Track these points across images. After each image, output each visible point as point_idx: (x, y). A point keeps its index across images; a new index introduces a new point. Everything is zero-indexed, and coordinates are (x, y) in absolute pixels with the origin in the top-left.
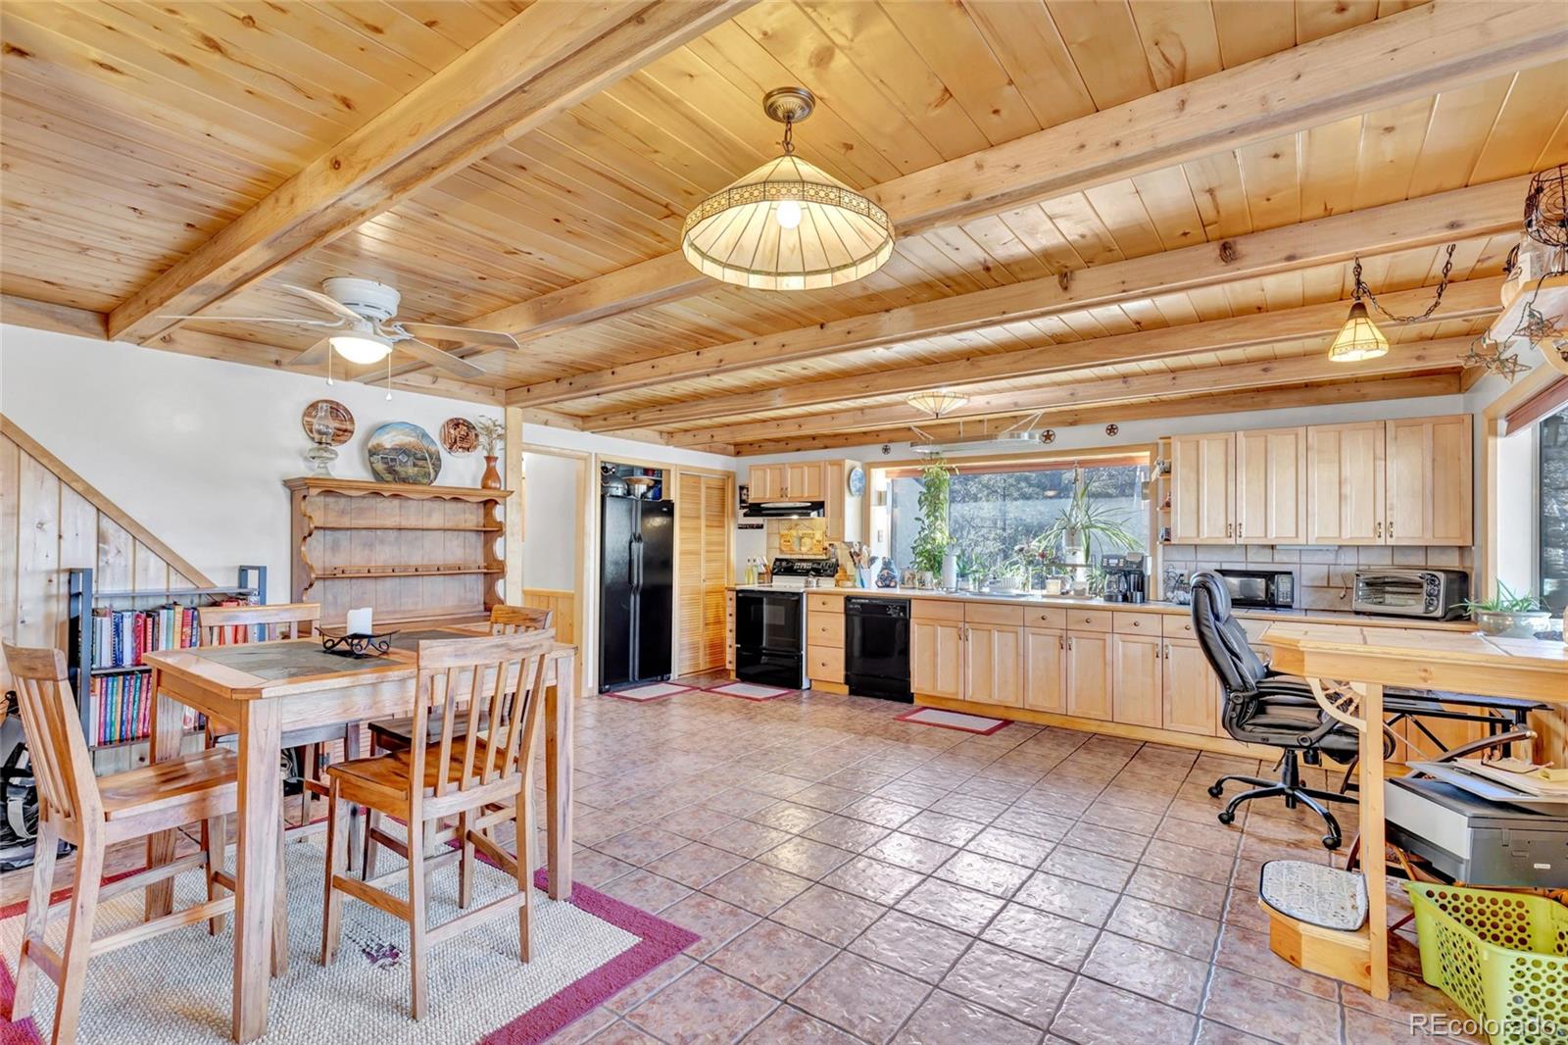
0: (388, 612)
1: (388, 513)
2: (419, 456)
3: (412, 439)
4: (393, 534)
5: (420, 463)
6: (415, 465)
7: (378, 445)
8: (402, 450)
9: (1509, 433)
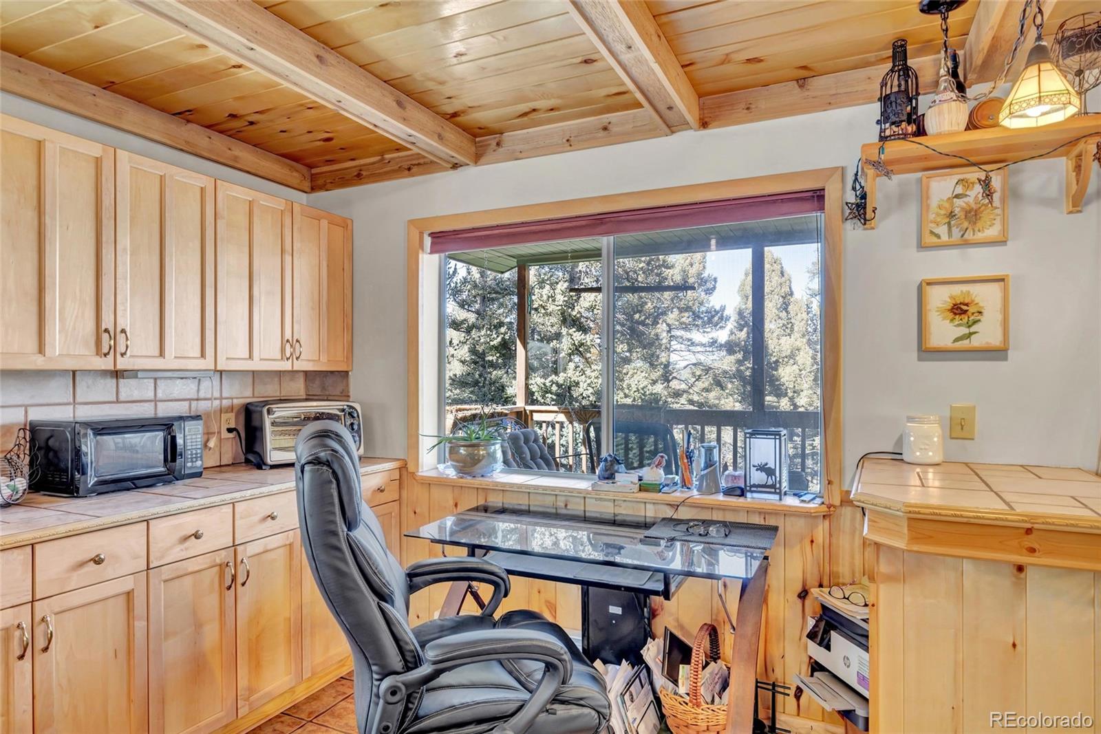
9: (432, 252)
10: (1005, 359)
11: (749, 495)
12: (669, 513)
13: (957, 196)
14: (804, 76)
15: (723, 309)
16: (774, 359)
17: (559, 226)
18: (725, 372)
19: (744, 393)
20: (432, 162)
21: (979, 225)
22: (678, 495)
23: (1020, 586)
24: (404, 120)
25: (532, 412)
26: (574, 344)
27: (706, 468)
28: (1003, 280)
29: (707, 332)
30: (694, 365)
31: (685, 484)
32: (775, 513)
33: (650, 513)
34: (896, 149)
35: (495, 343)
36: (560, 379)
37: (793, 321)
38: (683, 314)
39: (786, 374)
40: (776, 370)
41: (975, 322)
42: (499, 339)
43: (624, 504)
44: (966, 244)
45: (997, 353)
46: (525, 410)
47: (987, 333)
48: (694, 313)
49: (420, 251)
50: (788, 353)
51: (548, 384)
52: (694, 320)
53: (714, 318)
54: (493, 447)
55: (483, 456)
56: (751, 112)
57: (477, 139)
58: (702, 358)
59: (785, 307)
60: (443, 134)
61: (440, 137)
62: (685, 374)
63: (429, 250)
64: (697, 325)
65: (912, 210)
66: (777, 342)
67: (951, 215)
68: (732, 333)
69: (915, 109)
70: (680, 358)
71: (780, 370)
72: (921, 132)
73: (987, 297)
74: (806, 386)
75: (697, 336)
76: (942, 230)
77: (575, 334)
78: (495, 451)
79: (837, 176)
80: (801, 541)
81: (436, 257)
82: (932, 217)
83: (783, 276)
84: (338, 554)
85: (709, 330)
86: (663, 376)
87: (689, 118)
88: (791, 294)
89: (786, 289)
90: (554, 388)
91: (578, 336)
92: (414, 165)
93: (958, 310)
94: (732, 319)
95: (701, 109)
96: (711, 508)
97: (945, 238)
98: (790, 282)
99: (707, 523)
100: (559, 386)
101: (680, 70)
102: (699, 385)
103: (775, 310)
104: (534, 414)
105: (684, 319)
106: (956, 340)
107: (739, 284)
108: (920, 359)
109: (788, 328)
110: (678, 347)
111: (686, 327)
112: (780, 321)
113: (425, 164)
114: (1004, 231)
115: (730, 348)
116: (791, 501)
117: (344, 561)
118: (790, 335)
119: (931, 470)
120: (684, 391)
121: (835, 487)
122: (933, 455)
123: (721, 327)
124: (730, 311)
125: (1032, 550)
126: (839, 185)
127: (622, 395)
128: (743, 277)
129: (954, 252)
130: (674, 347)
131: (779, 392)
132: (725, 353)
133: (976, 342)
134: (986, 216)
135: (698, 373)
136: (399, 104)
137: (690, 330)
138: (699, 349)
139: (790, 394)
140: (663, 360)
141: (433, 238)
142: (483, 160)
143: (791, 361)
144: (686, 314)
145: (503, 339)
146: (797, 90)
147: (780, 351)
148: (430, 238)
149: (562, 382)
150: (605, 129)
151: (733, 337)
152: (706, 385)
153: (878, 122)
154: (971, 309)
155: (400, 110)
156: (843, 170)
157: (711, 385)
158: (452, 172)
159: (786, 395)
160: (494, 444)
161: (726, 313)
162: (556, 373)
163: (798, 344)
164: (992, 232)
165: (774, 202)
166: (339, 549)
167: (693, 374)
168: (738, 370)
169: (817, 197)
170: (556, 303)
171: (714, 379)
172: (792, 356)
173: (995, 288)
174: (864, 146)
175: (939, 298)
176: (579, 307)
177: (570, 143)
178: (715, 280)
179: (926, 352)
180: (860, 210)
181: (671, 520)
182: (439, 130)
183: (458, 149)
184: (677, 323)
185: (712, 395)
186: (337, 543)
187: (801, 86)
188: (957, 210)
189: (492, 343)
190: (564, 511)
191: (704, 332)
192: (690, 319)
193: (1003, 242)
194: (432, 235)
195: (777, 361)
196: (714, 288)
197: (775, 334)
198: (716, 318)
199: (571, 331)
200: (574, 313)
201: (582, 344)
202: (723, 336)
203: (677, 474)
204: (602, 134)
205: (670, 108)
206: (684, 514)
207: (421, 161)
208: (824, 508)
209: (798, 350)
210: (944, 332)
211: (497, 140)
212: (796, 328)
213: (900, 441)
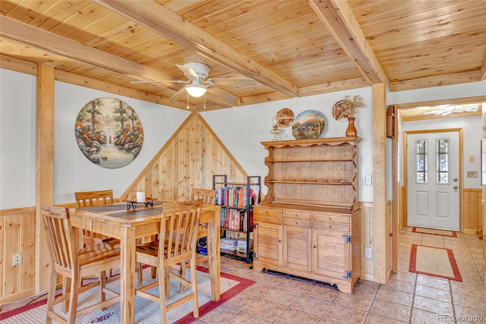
0: (306, 200)
1: (306, 154)
2: (315, 125)
3: (313, 118)
4: (308, 164)
5: (315, 128)
6: (313, 130)
7: (297, 123)
8: (308, 124)
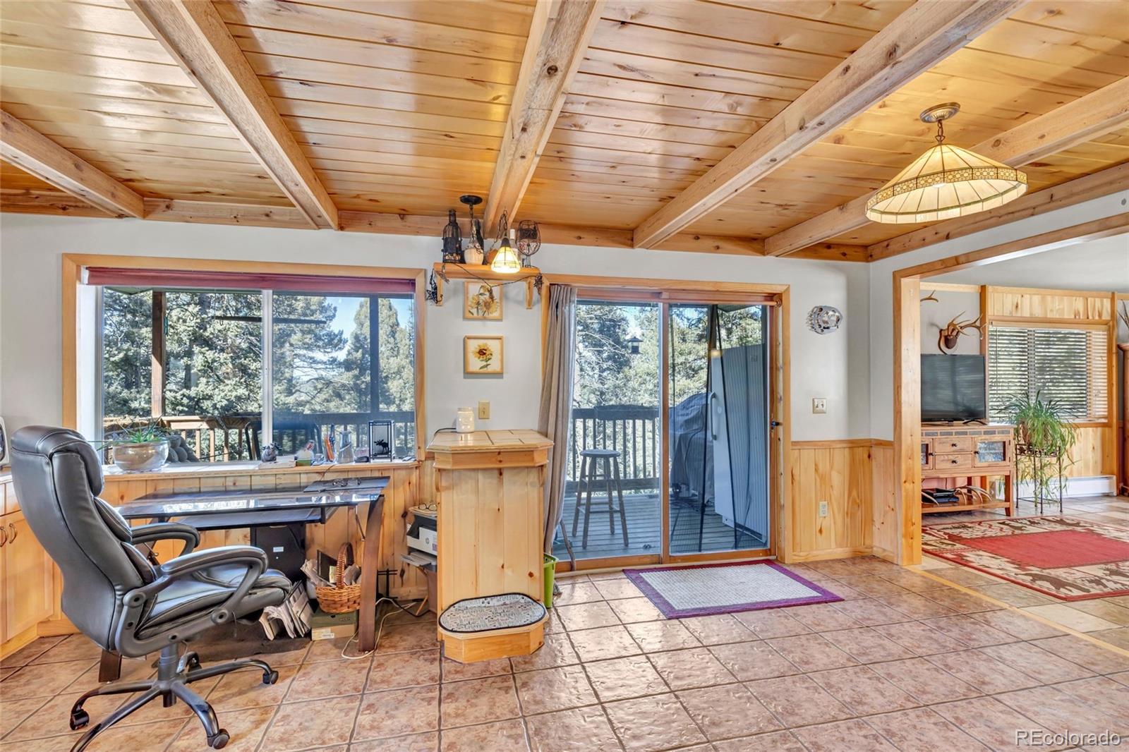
9: (89, 283)
10: (502, 378)
11: (372, 461)
12: (318, 478)
13: (481, 294)
14: (403, 214)
15: (341, 333)
16: (384, 375)
17: (226, 278)
18: (343, 386)
19: (360, 402)
20: (92, 207)
21: (491, 310)
22: (325, 465)
23: (501, 481)
24: (82, 180)
25: (169, 422)
26: (207, 362)
27: (343, 447)
28: (500, 339)
29: (328, 352)
30: (317, 379)
31: (329, 459)
32: (388, 469)
33: (304, 479)
34: (450, 267)
35: (116, 358)
36: (192, 392)
37: (399, 345)
38: (305, 336)
39: (394, 386)
40: (386, 383)
41: (489, 359)
42: (121, 355)
43: (283, 477)
44: (484, 319)
45: (499, 375)
46: (162, 420)
47: (494, 366)
48: (316, 335)
49: (78, 282)
50: (396, 370)
51: (179, 398)
52: (316, 341)
53: (334, 341)
54: (162, 447)
55: (152, 455)
56: (371, 227)
57: (145, 199)
58: (324, 373)
59: (393, 334)
60: (116, 192)
61: (113, 196)
62: (309, 388)
63: (86, 282)
64: (319, 346)
65: (460, 299)
66: (388, 363)
67: (478, 303)
68: (349, 353)
69: (460, 247)
70: (302, 374)
71: (389, 384)
72: (462, 261)
73: (493, 346)
74: (409, 395)
75: (319, 355)
76: (474, 311)
77: (208, 353)
78: (164, 449)
79: (422, 273)
80: (403, 484)
81: (93, 288)
82: (470, 303)
83: (391, 310)
84: (87, 513)
85: (329, 350)
86: (287, 389)
87: (331, 223)
88: (398, 325)
89: (393, 320)
90: (185, 401)
91: (210, 355)
92: (70, 206)
93: (482, 352)
94: (350, 342)
95: (340, 217)
96: (348, 471)
97: (475, 314)
98: (397, 315)
99: (346, 480)
100: (189, 398)
101: (327, 196)
102: (322, 396)
103: (385, 336)
104: (172, 424)
105: (307, 340)
106: (481, 368)
107: (355, 313)
108: (465, 378)
109: (395, 351)
110: (301, 364)
111: (309, 347)
112: (388, 345)
113: (83, 207)
114: (501, 314)
115: (348, 365)
116: (397, 461)
117: (94, 518)
118: (397, 356)
119: (469, 435)
120: (308, 402)
121: (422, 450)
122: (470, 428)
123: (340, 349)
124: (347, 335)
125: (500, 461)
126: (423, 280)
127: (256, 405)
128: (358, 308)
129: (480, 323)
130: (297, 364)
131: (389, 402)
132: (343, 370)
133: (490, 369)
134: (493, 307)
135: (320, 386)
136: (77, 166)
137: (311, 350)
138: (320, 366)
139: (397, 402)
140: (287, 375)
141: (91, 271)
142: (150, 216)
143: (398, 376)
144: (309, 336)
145: (126, 355)
146: (400, 220)
147: (389, 369)
148: (87, 271)
149: (194, 395)
150: (267, 215)
151: (350, 357)
152: (326, 396)
153: (442, 251)
154: (488, 353)
155: (77, 171)
156: (425, 270)
157: (331, 396)
158: (117, 220)
159: (394, 403)
160: (162, 444)
161: (344, 336)
162: (188, 388)
163: (403, 363)
164: (496, 314)
165: (387, 282)
166: (88, 510)
167: (315, 388)
168: (355, 384)
169: (412, 283)
170: (187, 324)
171: (333, 392)
172: (399, 372)
173: (497, 342)
174: (435, 263)
175: (473, 346)
176: (211, 329)
177: (237, 219)
178: (335, 309)
179: (468, 374)
180: (434, 295)
181: (320, 481)
182: (112, 189)
183: (128, 206)
184: (300, 343)
185: (332, 405)
186: (87, 506)
187: (402, 219)
188: (481, 301)
189: (112, 359)
190: (233, 488)
191: (325, 352)
192: (313, 340)
193: (500, 320)
194: (92, 270)
195: (387, 377)
196: (334, 316)
197: (385, 355)
198: (336, 341)
199: (203, 350)
200: (207, 334)
201: (214, 361)
202: (341, 355)
203: (321, 452)
204: (265, 218)
205: (319, 217)
206: (328, 477)
207: (81, 204)
208: (416, 463)
209: (403, 368)
210: (476, 364)
211: (167, 203)
212: (401, 351)
213: (455, 423)
